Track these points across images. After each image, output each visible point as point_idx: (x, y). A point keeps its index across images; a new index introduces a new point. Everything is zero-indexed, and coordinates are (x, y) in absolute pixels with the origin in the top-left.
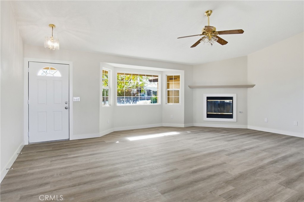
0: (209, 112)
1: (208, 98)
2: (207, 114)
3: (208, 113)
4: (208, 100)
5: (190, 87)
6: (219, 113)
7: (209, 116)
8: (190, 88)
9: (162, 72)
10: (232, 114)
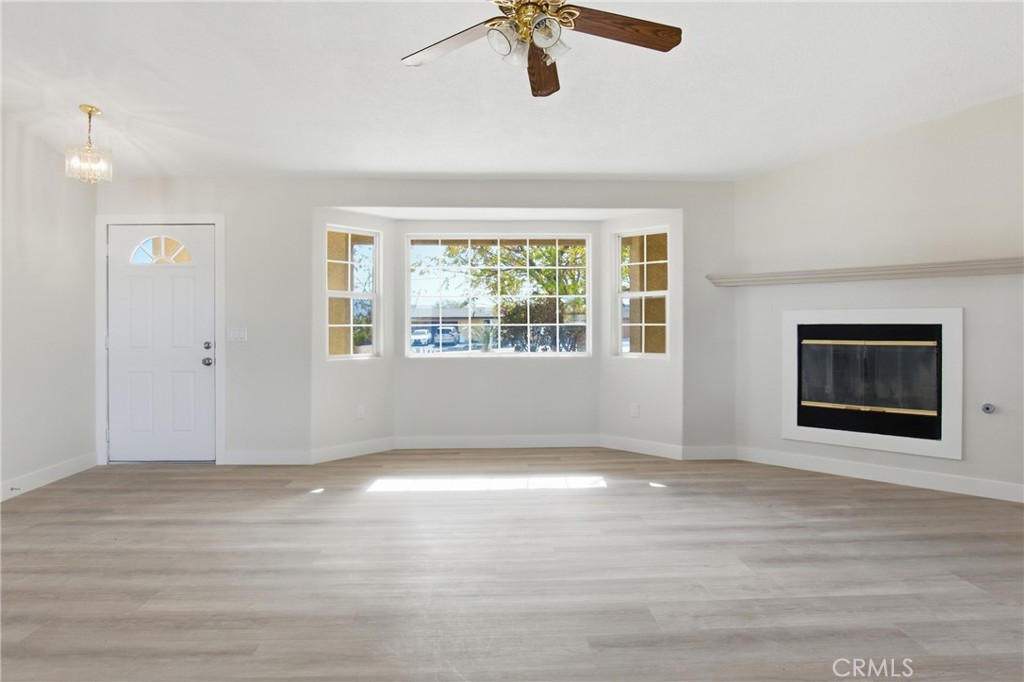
0: (810, 400)
1: (805, 331)
2: (801, 409)
3: (804, 403)
4: (805, 342)
5: (714, 280)
6: (863, 408)
7: (807, 418)
8: (717, 285)
9: (598, 223)
10: (934, 413)
